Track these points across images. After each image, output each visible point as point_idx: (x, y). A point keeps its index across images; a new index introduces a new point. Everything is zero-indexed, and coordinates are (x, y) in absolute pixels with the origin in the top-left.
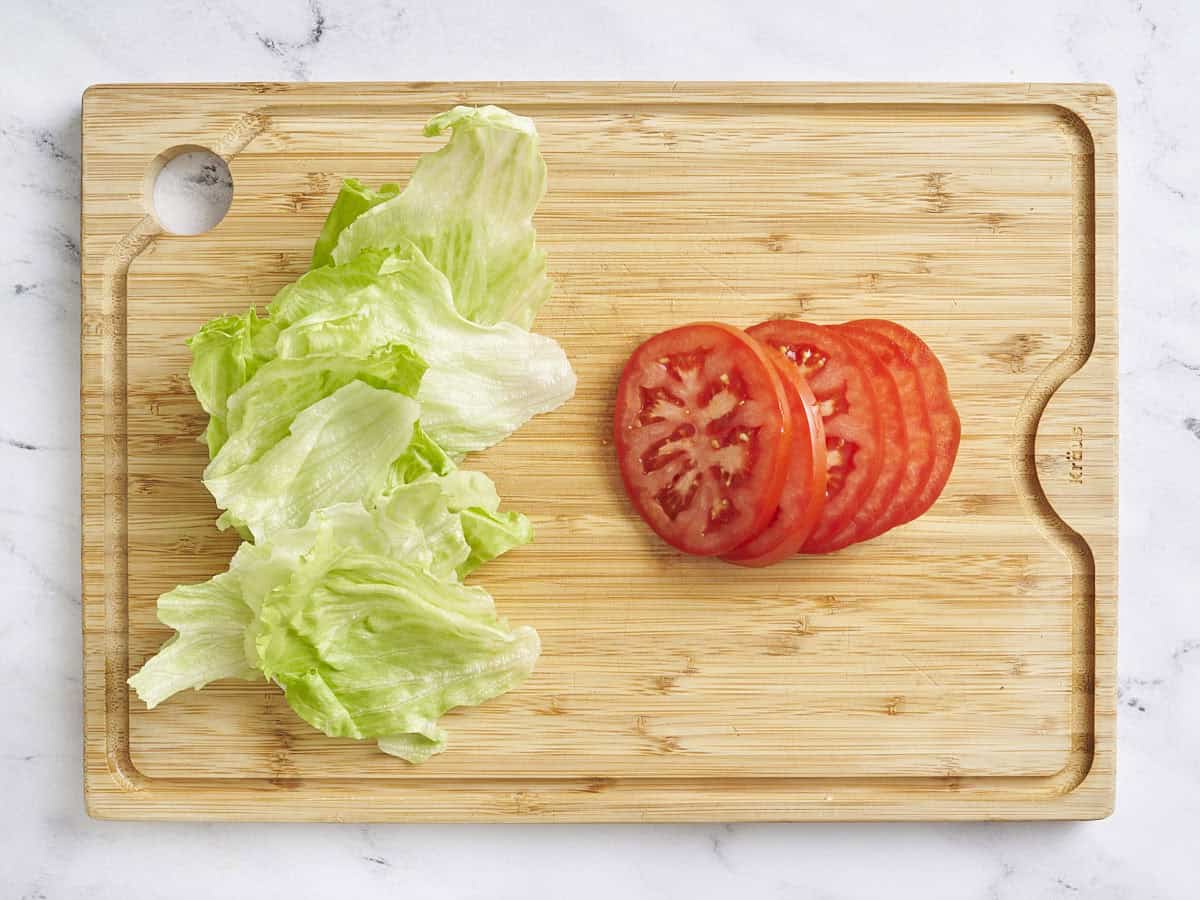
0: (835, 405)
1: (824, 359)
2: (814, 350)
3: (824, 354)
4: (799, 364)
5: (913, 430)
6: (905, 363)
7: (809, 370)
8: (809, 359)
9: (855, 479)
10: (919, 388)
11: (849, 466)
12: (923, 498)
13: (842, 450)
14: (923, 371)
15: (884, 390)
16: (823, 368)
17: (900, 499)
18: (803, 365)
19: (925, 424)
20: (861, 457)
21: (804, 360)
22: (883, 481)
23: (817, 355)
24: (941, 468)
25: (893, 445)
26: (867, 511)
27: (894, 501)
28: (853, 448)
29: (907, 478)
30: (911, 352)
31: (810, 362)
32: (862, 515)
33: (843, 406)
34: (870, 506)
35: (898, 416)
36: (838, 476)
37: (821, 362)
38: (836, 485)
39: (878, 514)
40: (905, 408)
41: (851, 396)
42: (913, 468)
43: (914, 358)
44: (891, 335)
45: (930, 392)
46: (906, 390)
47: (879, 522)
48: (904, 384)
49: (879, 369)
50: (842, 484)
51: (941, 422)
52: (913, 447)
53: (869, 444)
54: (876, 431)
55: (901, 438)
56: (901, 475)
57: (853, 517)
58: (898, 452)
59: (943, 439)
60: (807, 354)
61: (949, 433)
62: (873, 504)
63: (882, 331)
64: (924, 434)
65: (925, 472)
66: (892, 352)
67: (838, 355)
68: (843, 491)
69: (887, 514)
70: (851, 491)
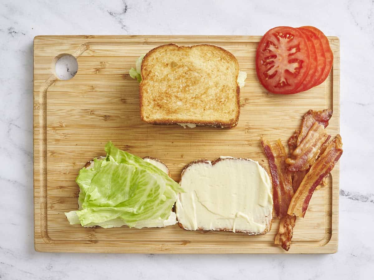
0: (296, 50)
1: (293, 37)
2: (290, 34)
3: (293, 35)
4: (286, 38)
5: (319, 58)
6: (317, 38)
7: (289, 40)
8: (288, 37)
9: (303, 71)
10: (321, 45)
11: (301, 67)
12: (323, 77)
13: (299, 63)
14: (322, 40)
15: (311, 45)
16: (292, 39)
17: (316, 78)
18: (287, 39)
19: (323, 55)
20: (304, 64)
21: (287, 37)
22: (311, 72)
23: (291, 36)
24: (328, 68)
25: (313, 61)
26: (306, 81)
27: (314, 78)
28: (302, 62)
29: (318, 72)
30: (318, 34)
31: (288, 38)
32: (305, 82)
33: (298, 50)
34: (307, 79)
35: (315, 53)
36: (298, 70)
37: (292, 37)
38: (297, 73)
39: (310, 82)
40: (317, 51)
41: (301, 47)
42: (319, 68)
43: (319, 36)
44: (312, 30)
45: (324, 46)
46: (317, 46)
47: (310, 85)
48: (316, 44)
49: (309, 39)
50: (299, 73)
51: (327, 55)
52: (319, 62)
53: (306, 60)
54: (308, 57)
55: (316, 59)
56: (316, 70)
57: (302, 83)
58: (315, 63)
59: (328, 60)
60: (288, 36)
61: (330, 58)
62: (308, 79)
63: (310, 29)
64: (322, 58)
65: (323, 70)
66: (313, 35)
67: (297, 35)
68: (299, 74)
69: (312, 82)
70: (302, 74)
